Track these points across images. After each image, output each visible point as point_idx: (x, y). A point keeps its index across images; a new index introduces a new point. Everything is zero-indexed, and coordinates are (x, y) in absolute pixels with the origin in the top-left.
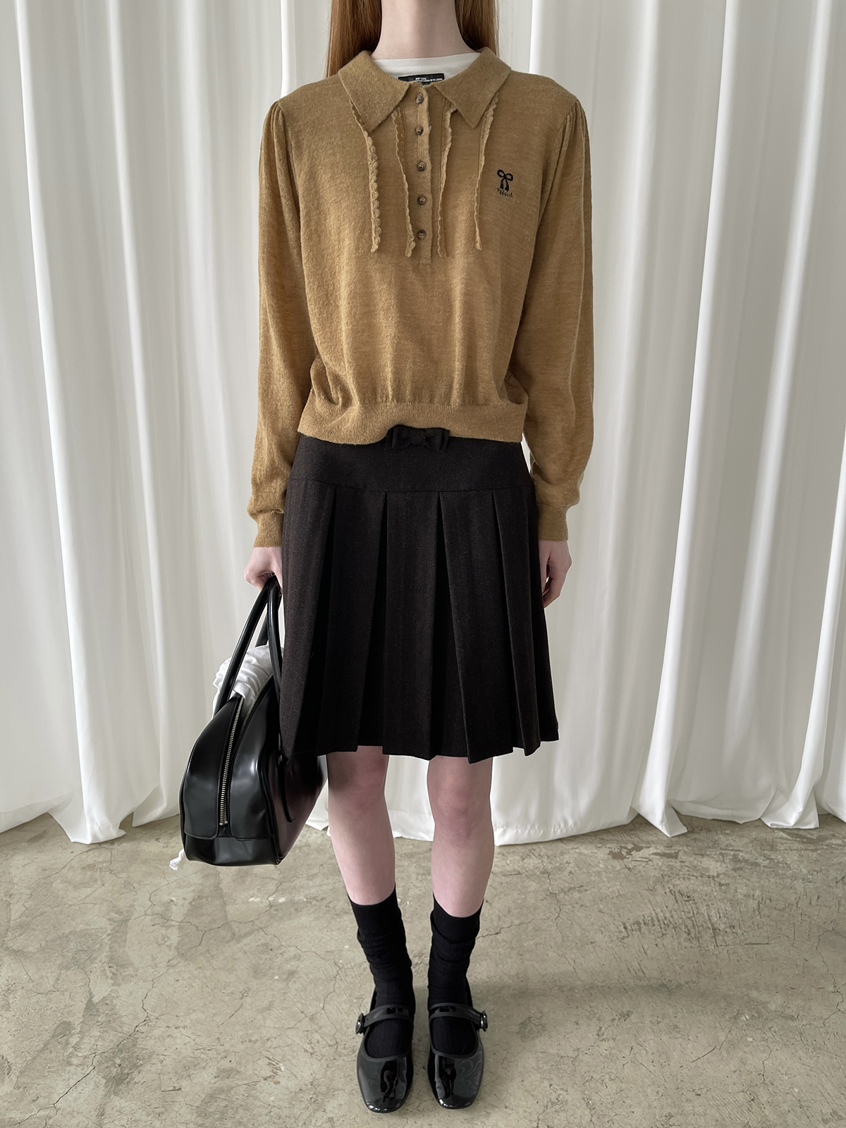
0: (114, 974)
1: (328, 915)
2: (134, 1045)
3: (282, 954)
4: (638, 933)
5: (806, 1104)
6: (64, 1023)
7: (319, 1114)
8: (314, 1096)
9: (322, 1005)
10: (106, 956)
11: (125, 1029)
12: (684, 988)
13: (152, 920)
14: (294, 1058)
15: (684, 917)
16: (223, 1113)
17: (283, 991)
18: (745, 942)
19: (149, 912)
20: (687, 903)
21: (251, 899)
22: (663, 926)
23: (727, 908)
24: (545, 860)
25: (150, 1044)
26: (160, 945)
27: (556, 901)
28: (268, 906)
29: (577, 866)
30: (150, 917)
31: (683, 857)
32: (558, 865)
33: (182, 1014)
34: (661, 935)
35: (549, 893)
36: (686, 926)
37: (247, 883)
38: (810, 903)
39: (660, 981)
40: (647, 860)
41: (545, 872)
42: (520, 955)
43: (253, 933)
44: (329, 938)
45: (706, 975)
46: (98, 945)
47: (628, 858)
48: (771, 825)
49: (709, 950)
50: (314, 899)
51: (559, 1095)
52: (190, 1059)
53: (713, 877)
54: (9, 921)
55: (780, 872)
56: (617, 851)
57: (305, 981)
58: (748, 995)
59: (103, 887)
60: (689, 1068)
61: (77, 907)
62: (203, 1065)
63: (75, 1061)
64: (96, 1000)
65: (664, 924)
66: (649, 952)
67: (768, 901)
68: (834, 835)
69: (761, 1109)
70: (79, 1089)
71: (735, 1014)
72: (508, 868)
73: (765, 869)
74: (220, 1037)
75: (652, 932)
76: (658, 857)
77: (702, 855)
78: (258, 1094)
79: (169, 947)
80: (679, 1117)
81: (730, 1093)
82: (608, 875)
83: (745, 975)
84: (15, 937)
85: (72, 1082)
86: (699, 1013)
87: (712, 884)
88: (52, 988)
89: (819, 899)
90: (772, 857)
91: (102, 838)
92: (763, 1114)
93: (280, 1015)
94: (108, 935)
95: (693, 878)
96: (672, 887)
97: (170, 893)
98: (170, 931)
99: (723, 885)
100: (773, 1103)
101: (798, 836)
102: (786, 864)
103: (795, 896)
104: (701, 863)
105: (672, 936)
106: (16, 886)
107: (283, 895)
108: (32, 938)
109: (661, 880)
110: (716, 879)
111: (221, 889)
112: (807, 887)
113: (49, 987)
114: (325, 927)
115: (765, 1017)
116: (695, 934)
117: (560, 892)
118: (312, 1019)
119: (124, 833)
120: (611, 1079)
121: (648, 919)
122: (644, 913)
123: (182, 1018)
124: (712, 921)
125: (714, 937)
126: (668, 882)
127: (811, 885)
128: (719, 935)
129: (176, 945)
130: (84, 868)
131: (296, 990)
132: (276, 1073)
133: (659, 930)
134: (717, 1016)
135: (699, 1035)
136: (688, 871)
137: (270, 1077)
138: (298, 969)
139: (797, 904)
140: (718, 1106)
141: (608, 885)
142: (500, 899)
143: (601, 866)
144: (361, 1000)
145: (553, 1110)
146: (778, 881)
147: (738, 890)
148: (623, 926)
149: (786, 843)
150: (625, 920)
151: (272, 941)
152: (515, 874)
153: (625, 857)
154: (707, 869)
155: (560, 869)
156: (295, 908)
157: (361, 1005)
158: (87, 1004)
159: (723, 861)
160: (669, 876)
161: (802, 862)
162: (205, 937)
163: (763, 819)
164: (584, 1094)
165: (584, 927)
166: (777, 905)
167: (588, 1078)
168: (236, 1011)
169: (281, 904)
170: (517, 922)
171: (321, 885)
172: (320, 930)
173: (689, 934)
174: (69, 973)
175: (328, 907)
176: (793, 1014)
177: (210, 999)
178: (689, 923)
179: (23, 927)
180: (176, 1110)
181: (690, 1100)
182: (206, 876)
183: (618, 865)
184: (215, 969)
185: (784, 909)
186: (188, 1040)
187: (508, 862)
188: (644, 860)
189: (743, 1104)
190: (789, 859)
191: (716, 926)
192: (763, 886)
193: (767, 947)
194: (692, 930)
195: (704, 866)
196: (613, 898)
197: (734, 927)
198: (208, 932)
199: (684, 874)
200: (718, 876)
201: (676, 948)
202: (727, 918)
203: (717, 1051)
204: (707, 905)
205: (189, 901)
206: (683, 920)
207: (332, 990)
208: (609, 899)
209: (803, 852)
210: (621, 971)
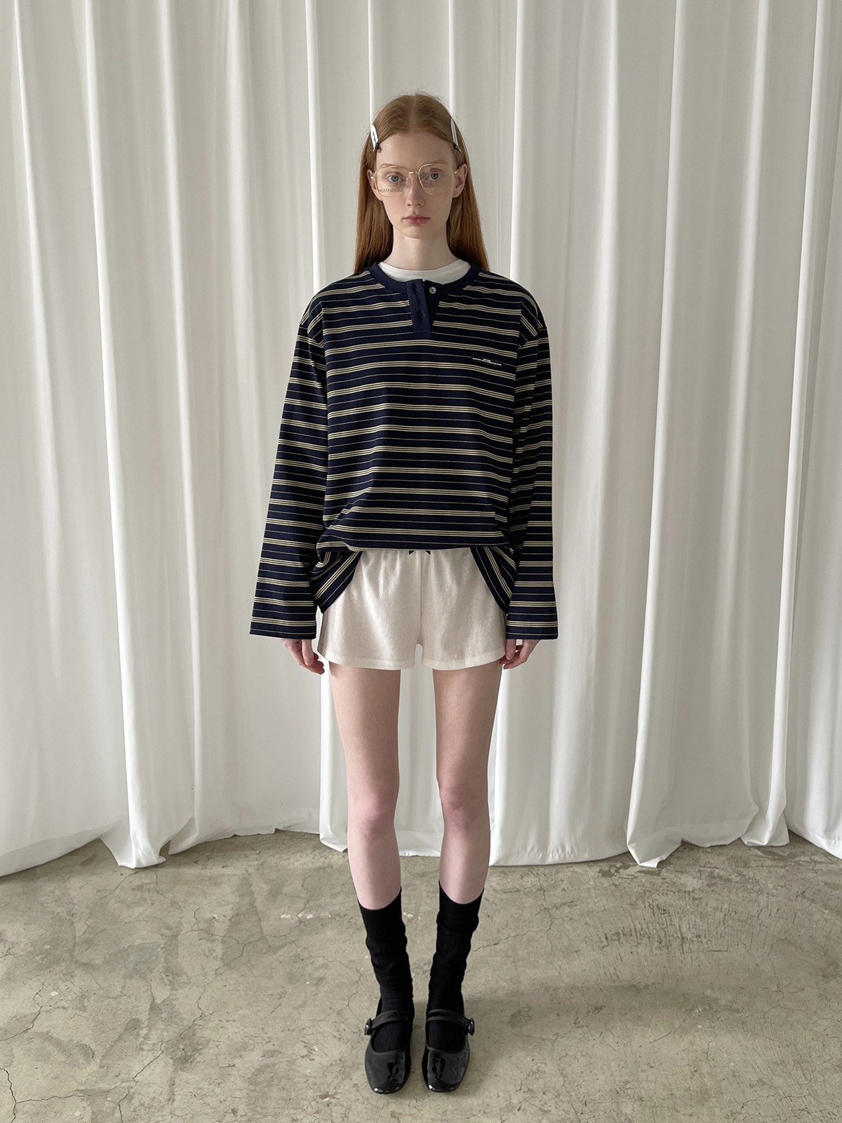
0: (171, 982)
1: (350, 929)
2: (194, 1035)
3: (311, 963)
4: (617, 942)
5: (738, 1074)
6: (134, 1019)
7: (346, 1081)
8: (343, 1069)
9: (347, 1003)
10: (162, 967)
11: (185, 1023)
12: (650, 988)
13: (198, 935)
14: (325, 1041)
15: (659, 928)
16: (270, 1082)
17: (314, 993)
18: (708, 949)
19: (195, 927)
20: (663, 916)
21: (283, 916)
22: (639, 936)
23: (697, 921)
24: (542, 878)
25: (206, 1034)
26: (207, 957)
27: (548, 916)
28: (298, 922)
29: (570, 883)
30: (196, 933)
31: (665, 875)
32: (553, 882)
33: (231, 1011)
34: (636, 944)
35: (543, 908)
36: (659, 936)
37: (278, 901)
38: (770, 915)
39: (631, 983)
40: (632, 877)
41: (541, 889)
42: (515, 962)
43: (286, 944)
44: (351, 949)
45: (670, 977)
46: (155, 957)
47: (616, 876)
48: (748, 843)
49: (675, 955)
50: (338, 915)
51: (539, 1067)
52: (241, 1044)
53: (689, 892)
54: (75, 938)
55: (749, 887)
56: (606, 869)
57: (333, 985)
58: (703, 993)
59: (153, 906)
60: (647, 1047)
61: (132, 925)
62: (252, 1048)
63: (146, 1047)
64: (158, 1001)
65: (640, 934)
66: (624, 959)
67: (733, 913)
68: (803, 853)
69: (701, 1077)
70: (152, 1067)
71: (690, 1007)
72: (509, 886)
74: (264, 1027)
75: (629, 942)
76: (642, 874)
77: (682, 872)
78: (297, 1068)
79: (215, 958)
80: (634, 1083)
81: (678, 1066)
82: (597, 891)
83: (703, 977)
84: (82, 952)
85: (146, 1062)
87: (687, 899)
88: (120, 994)
89: (779, 912)
90: (745, 873)
91: (144, 863)
93: (312, 1010)
94: (162, 948)
95: (671, 893)
96: (651, 902)
97: (212, 911)
98: (214, 945)
99: (697, 899)
100: (711, 1073)
101: (772, 853)
102: (756, 879)
104: (680, 879)
106: (76, 907)
107: (310, 912)
108: (97, 952)
109: (641, 896)
110: (691, 894)
111: (256, 907)
113: (117, 993)
114: (348, 940)
115: (715, 1010)
116: (665, 943)
117: (553, 907)
118: (339, 1013)
119: (165, 860)
120: (582, 1056)
121: (626, 930)
122: (623, 926)
123: (231, 1014)
124: (682, 931)
125: (682, 945)
126: (649, 897)
127: (774, 899)
128: (686, 943)
129: (221, 956)
130: (133, 889)
131: (325, 992)
132: (311, 1053)
133: (635, 939)
135: (658, 1023)
136: (668, 887)
137: (306, 1056)
138: (326, 976)
139: (758, 916)
141: (596, 901)
142: (499, 914)
143: (591, 883)
145: (534, 1077)
147: (709, 904)
148: (604, 937)
149: (759, 860)
150: (607, 931)
151: (303, 951)
152: (515, 891)
153: (613, 875)
154: (685, 885)
155: (555, 887)
156: (321, 923)
158: (151, 1005)
159: (700, 878)
160: (650, 892)
161: (770, 877)
162: (245, 950)
163: (742, 838)
164: (560, 1066)
165: (571, 937)
166: (740, 916)
167: (563, 1055)
168: (276, 1008)
169: (309, 920)
170: (513, 934)
171: (343, 903)
172: (343, 943)
173: (660, 943)
174: (133, 981)
175: (350, 922)
176: (739, 1008)
177: (253, 999)
178: (662, 933)
179: (88, 943)
180: (232, 1080)
181: (645, 1071)
182: (242, 895)
183: (606, 882)
184: (256, 977)
185: (746, 920)
186: (238, 1030)
187: (509, 880)
188: (630, 877)
189: (687, 1074)
190: (758, 875)
191: (684, 936)
192: (731, 900)
193: (726, 954)
194: (664, 939)
195: (683, 882)
196: (598, 912)
197: (700, 937)
198: (247, 945)
199: (664, 890)
200: (693, 891)
201: (648, 955)
202: (696, 929)
203: (670, 1035)
204: (680, 917)
205: (229, 918)
206: (657, 931)
207: (355, 992)
208: (595, 913)
209: (772, 868)
210: (599, 975)
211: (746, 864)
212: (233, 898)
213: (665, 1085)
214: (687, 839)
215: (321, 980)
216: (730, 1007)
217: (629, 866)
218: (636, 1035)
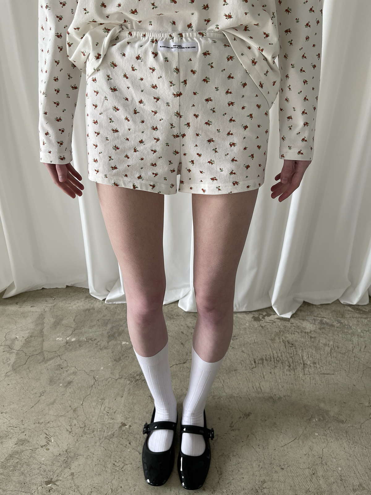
1: (95, 349)
3: (67, 371)
4: (261, 365)
5: (344, 478)
9: (82, 403)
12: (283, 399)
13: (3, 349)
14: (60, 434)
15: (288, 356)
17: (63, 393)
18: (321, 373)
20: (291, 348)
21: (58, 339)
22: (276, 361)
23: (313, 352)
28: (65, 343)
30: (3, 347)
34: (274, 367)
36: (289, 362)
38: (360, 350)
39: (269, 395)
43: (54, 358)
44: (94, 363)
45: (296, 392)
47: (262, 321)
48: (344, 303)
49: (299, 377)
50: (90, 339)
52: (5, 432)
53: (308, 333)
55: (345, 331)
56: (257, 316)
57: (76, 387)
58: (318, 406)
60: (279, 451)
65: (277, 360)
66: (266, 377)
67: (336, 348)
69: (317, 480)
71: (309, 417)
73: (337, 329)
74: (23, 419)
75: (269, 365)
76: (279, 320)
77: (303, 320)
79: (9, 365)
80: (269, 483)
81: (301, 469)
82: (250, 330)
83: (318, 393)
86: (289, 415)
87: (307, 337)
89: (366, 348)
90: (342, 322)
92: (318, 484)
93: (58, 407)
95: (296, 333)
96: (284, 338)
97: (17, 334)
98: (11, 356)
99: (313, 338)
100: (325, 476)
101: (358, 309)
102: (349, 326)
103: (351, 345)
104: (302, 324)
105: (280, 368)
107: (74, 337)
109: (277, 334)
110: (309, 334)
111: (43, 332)
112: (359, 340)
114: (93, 356)
115: (327, 420)
116: (293, 367)
118: (75, 410)
120: (233, 456)
121: (268, 357)
122: (266, 353)
124: (304, 359)
125: (303, 369)
126: (282, 335)
127: (362, 339)
128: (306, 367)
129: (12, 363)
131: (70, 393)
133: (273, 364)
134: (299, 418)
135: (287, 430)
136: (294, 329)
138: (74, 381)
139: (353, 350)
140: (293, 477)
141: (249, 336)
143: (247, 325)
144: (103, 400)
146: (343, 336)
147: (320, 341)
148: (253, 361)
149: (351, 314)
150: (255, 357)
151: (63, 363)
153: (261, 320)
154: (305, 328)
156: (79, 344)
157: (103, 403)
159: (315, 324)
160: (284, 332)
161: (358, 325)
162: (29, 360)
163: (340, 300)
166: (341, 350)
168: (35, 404)
169: (72, 342)
172: (90, 358)
173: (289, 367)
175: (97, 344)
176: (343, 419)
181: (277, 472)
182: (37, 324)
183: (256, 324)
184: (29, 379)
185: (345, 353)
188: (271, 322)
189: (307, 477)
190: (351, 323)
191: (305, 362)
192: (334, 339)
193: (333, 376)
194: (292, 365)
195: (304, 326)
196: (250, 344)
197: (315, 363)
198: (31, 357)
199: (292, 331)
200: (310, 332)
201: (281, 375)
202: (312, 358)
203: (296, 440)
204: (302, 350)
205: (25, 338)
206: (287, 358)
207: (89, 393)
208: (248, 345)
209: (359, 319)
210: (249, 388)
211: (343, 316)
212: (32, 326)
213: (291, 486)
214: (306, 301)
215: (70, 383)
216: (337, 418)
217: (271, 315)
218: (272, 439)
